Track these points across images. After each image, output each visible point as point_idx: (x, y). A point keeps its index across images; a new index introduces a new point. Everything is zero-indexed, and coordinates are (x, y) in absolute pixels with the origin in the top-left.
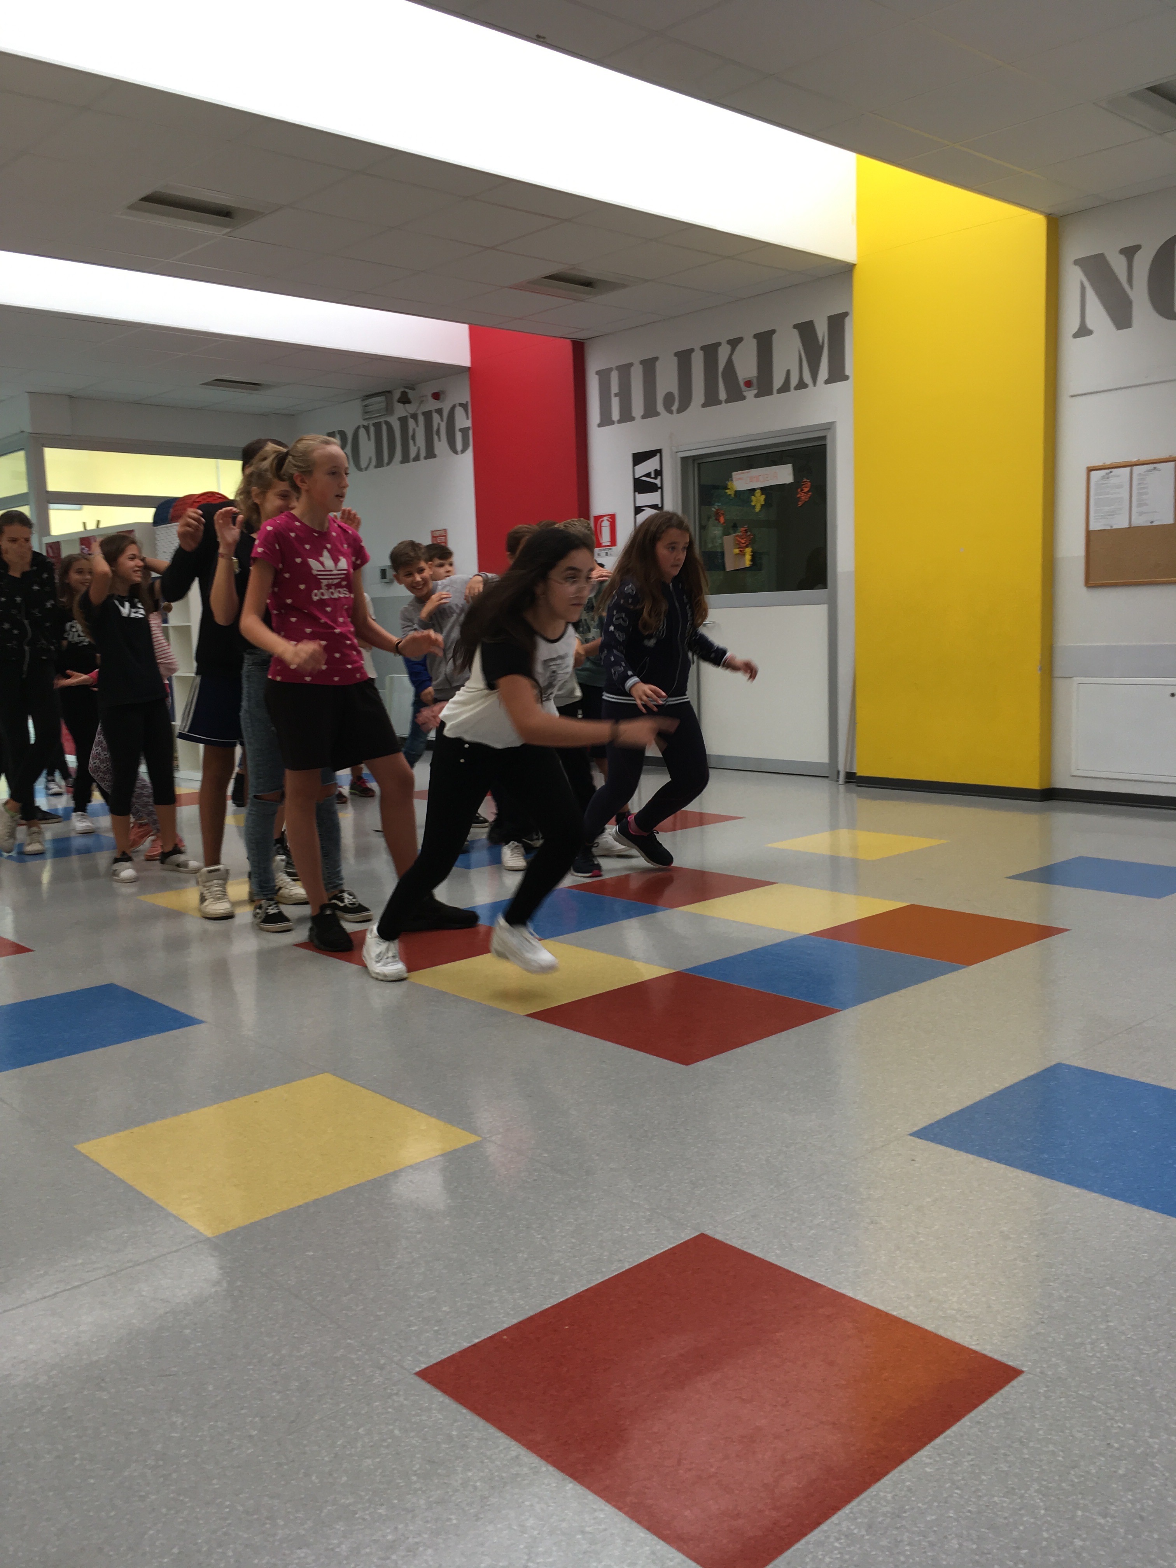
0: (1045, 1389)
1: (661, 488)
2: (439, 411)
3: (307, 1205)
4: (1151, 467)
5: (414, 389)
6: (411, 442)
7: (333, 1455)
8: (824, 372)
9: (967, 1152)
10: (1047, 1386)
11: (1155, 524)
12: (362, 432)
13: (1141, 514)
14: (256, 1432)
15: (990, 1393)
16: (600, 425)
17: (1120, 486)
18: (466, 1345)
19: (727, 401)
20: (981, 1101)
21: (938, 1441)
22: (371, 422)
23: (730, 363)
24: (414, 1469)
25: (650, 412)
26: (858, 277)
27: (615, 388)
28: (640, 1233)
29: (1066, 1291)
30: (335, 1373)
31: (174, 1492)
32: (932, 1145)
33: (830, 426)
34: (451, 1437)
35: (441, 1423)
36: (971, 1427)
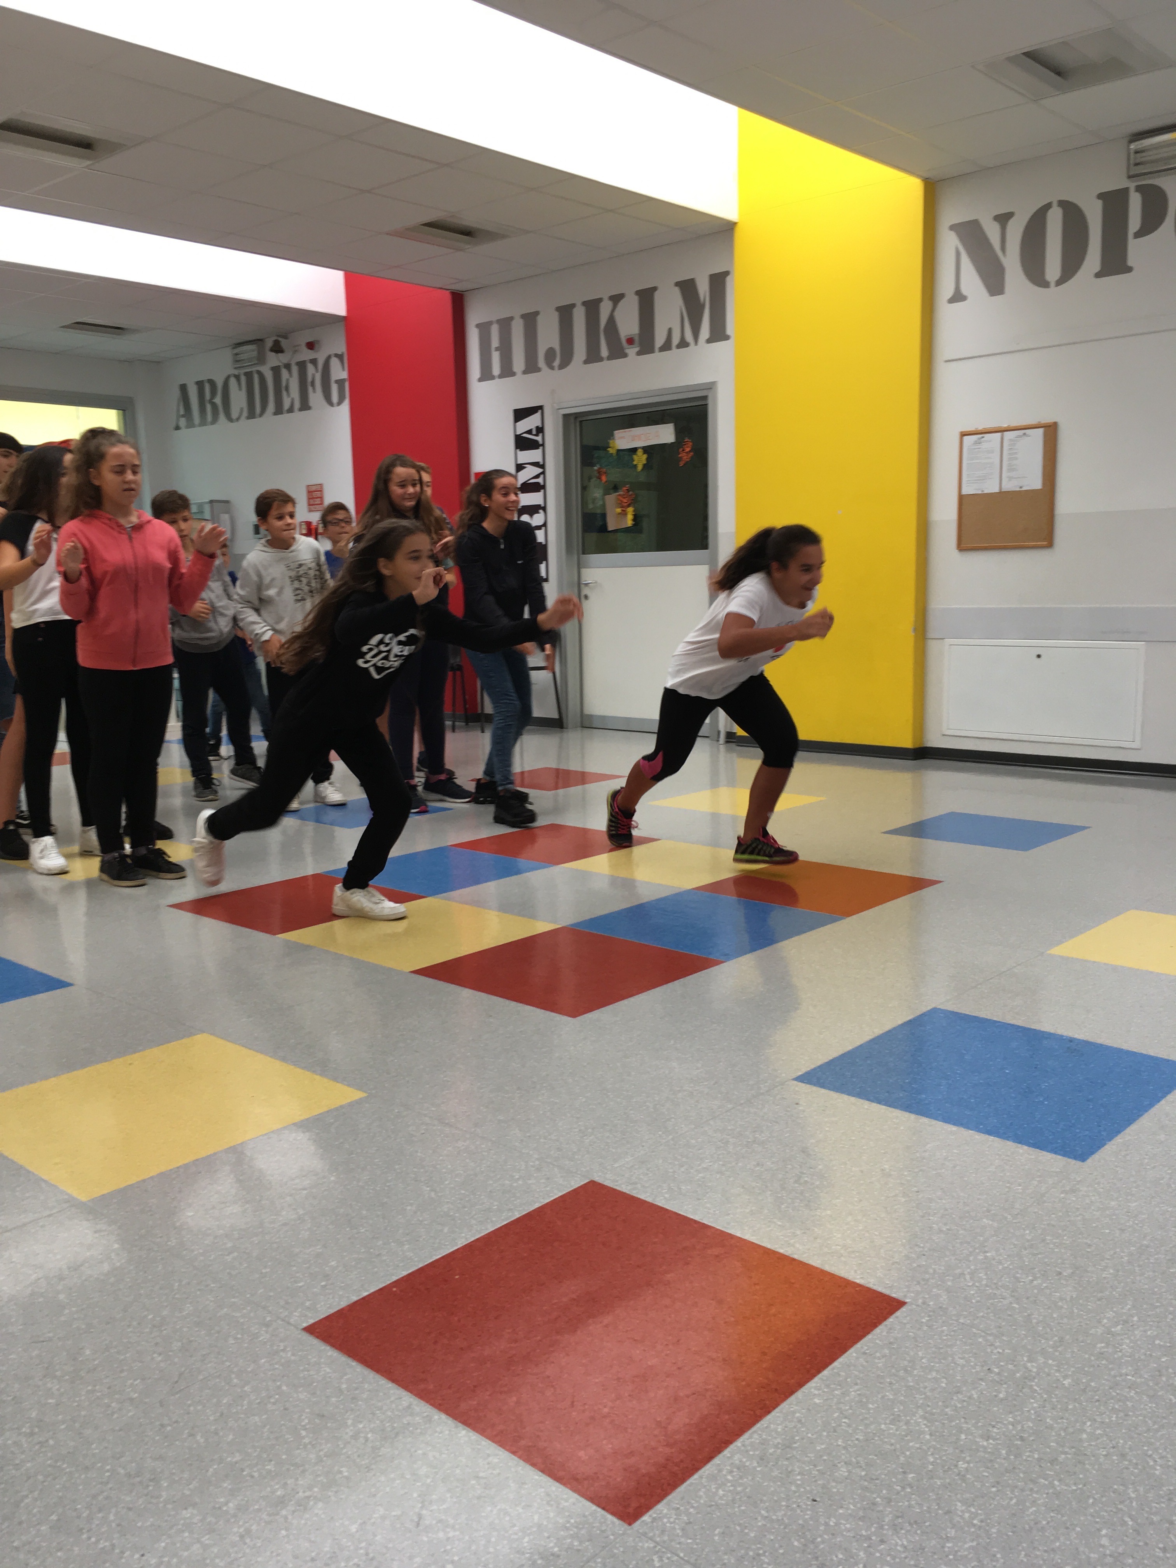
0: (927, 1318)
1: (543, 445)
2: (314, 362)
3: (187, 1165)
4: (1021, 432)
5: (286, 338)
6: (284, 393)
7: (218, 1414)
8: (705, 331)
9: (849, 1094)
10: (929, 1316)
11: (1023, 489)
12: (233, 382)
13: (1010, 478)
14: (136, 1395)
15: (875, 1325)
16: (480, 380)
17: (992, 452)
18: (355, 1298)
19: (609, 358)
20: (861, 1046)
21: (826, 1372)
22: (243, 371)
23: (611, 320)
24: (303, 1424)
25: (531, 367)
26: (740, 235)
27: (495, 342)
28: (530, 1182)
29: (945, 1224)
30: (218, 1332)
31: (51, 1458)
32: (815, 1088)
33: (711, 386)
34: (341, 1391)
35: (330, 1377)
36: (857, 1358)
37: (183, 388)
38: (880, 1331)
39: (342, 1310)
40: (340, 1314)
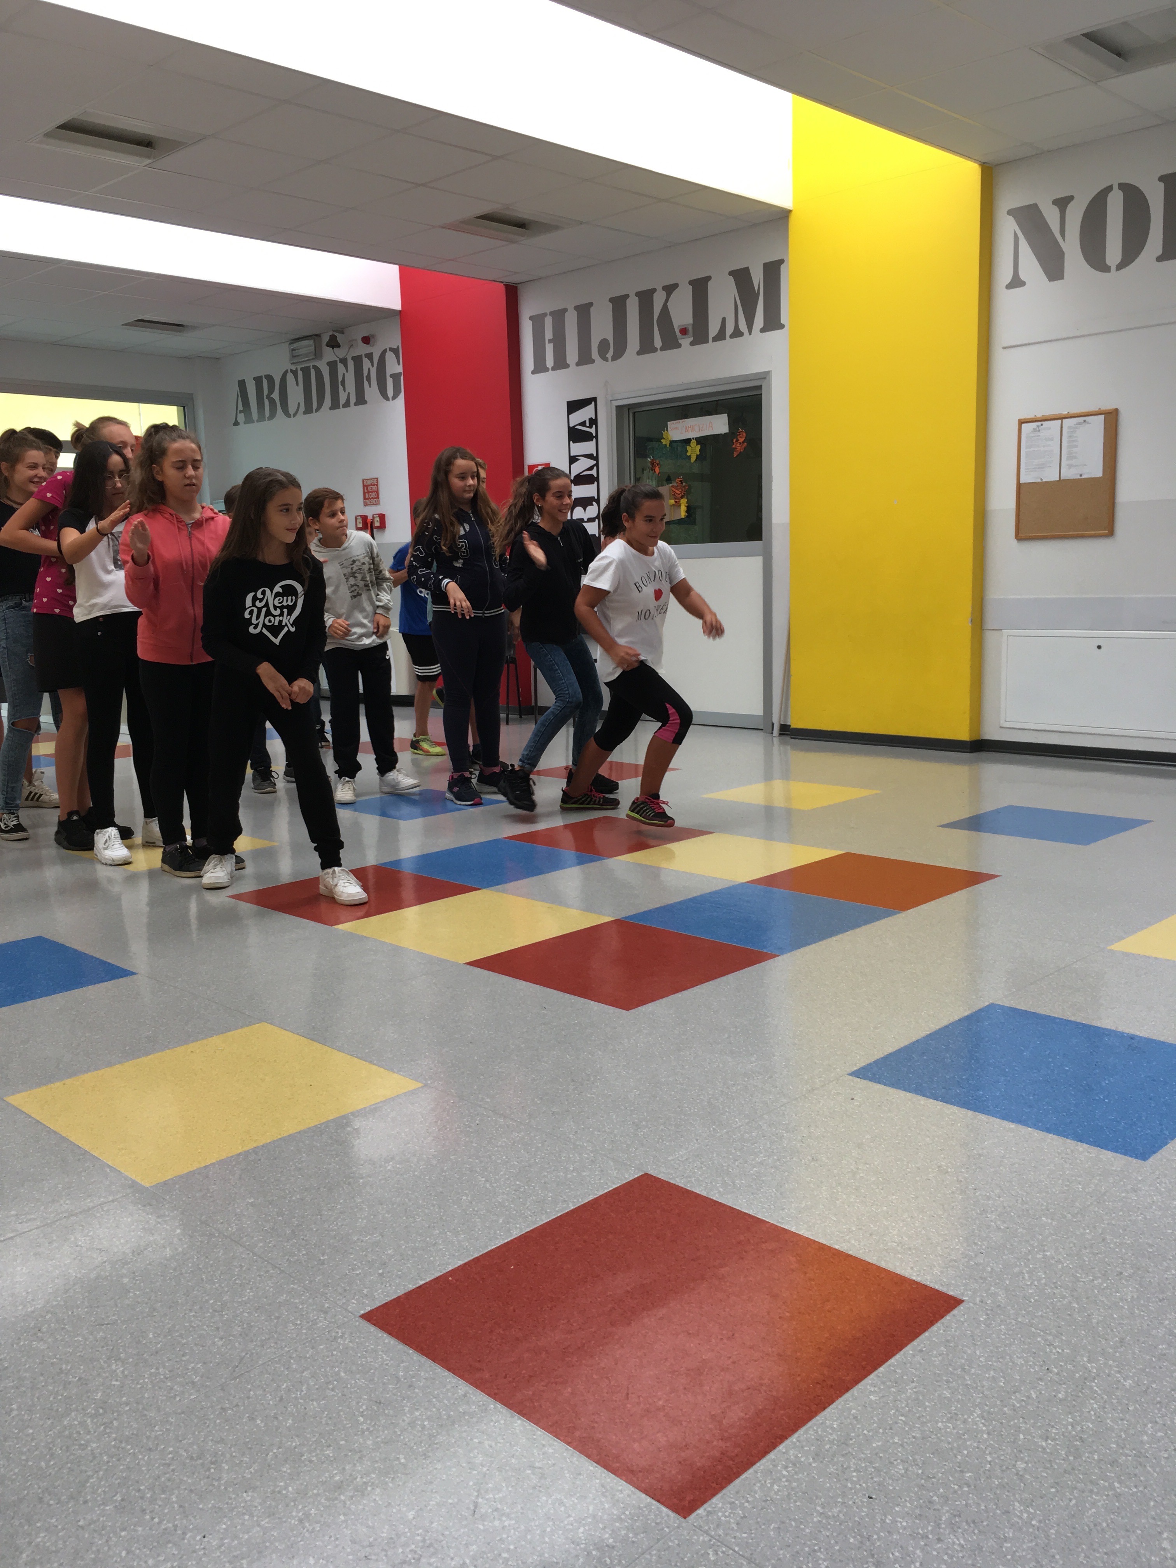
0: (985, 1317)
2: (370, 356)
3: (247, 1154)
4: (1081, 419)
5: (342, 332)
6: (341, 388)
7: (278, 1399)
8: (759, 320)
9: (905, 1090)
10: (987, 1314)
11: (1083, 477)
12: (290, 377)
13: (1070, 467)
14: (198, 1378)
15: (932, 1323)
16: (533, 373)
17: (1052, 440)
18: (411, 1287)
19: (662, 349)
20: (917, 1041)
21: (882, 1369)
22: (299, 367)
23: (665, 309)
24: (361, 1410)
25: (585, 359)
26: (794, 222)
27: (549, 334)
28: (584, 1174)
29: (1004, 1222)
30: (278, 1318)
31: (115, 1439)
32: (870, 1084)
33: (765, 376)
34: (398, 1379)
35: (387, 1364)
36: (914, 1356)
37: (242, 384)
38: (938, 1329)
39: (399, 1297)
40: (397, 1301)
